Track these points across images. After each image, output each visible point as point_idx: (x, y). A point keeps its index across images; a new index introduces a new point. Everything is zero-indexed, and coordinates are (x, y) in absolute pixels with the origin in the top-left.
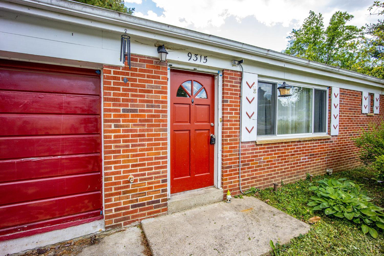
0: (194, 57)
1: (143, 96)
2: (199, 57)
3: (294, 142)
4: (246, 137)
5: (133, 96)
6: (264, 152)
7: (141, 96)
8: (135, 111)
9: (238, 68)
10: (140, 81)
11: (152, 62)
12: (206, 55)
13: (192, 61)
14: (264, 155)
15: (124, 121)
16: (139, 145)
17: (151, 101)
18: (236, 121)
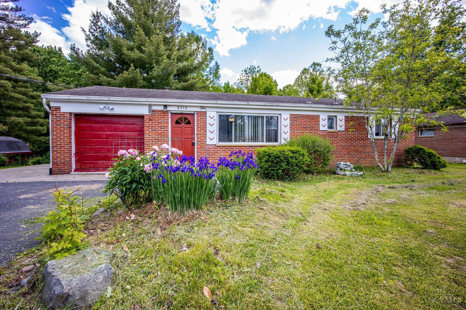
0: (180, 108)
1: (159, 125)
2: (183, 107)
3: (247, 146)
4: (209, 142)
5: (155, 125)
6: (222, 150)
7: (158, 125)
8: (156, 130)
9: (204, 110)
10: (157, 119)
11: (162, 112)
12: (186, 107)
13: (179, 110)
14: (223, 152)
15: (151, 134)
16: (157, 143)
17: (162, 127)
18: (204, 134)
